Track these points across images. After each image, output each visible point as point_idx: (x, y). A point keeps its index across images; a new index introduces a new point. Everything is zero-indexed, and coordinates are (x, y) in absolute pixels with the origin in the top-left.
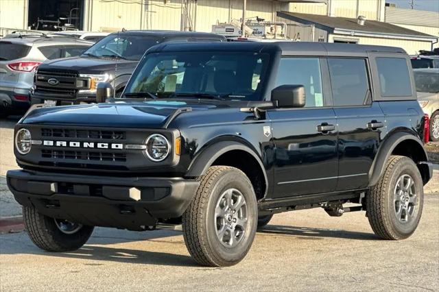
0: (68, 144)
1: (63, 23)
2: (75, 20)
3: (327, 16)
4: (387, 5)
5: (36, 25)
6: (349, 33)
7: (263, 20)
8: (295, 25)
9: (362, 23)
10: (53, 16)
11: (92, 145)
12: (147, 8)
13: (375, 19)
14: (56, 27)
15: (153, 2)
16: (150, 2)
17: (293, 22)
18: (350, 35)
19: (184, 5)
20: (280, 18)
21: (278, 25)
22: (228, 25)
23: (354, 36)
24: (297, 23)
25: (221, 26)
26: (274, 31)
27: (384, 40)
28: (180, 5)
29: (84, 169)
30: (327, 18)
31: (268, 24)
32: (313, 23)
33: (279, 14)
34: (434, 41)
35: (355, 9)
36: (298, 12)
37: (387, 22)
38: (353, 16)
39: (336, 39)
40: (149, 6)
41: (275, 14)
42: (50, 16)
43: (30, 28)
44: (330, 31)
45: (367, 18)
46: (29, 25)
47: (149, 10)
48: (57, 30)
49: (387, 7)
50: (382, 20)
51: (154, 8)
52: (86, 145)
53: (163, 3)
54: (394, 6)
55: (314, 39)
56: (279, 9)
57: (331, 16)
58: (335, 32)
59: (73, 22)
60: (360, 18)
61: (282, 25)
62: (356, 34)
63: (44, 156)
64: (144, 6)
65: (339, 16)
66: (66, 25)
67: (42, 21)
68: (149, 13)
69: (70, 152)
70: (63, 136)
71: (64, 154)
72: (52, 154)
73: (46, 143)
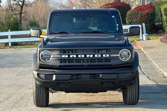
0: (77, 56)
11: (91, 56)
52: (88, 56)
69: (78, 60)
70: (74, 53)
71: (74, 61)
72: (67, 61)
73: (63, 56)
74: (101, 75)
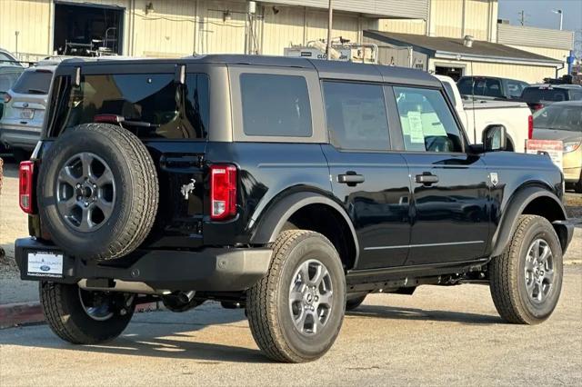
1: (97, 46)
2: (112, 42)
3: (425, 36)
4: (499, 21)
5: (63, 50)
6: (454, 57)
7: (348, 41)
8: (388, 47)
9: (470, 45)
10: (83, 37)
12: (201, 27)
13: (485, 39)
14: (88, 51)
15: (210, 19)
16: (205, 19)
17: (383, 44)
18: (455, 60)
19: (248, 23)
20: (367, 38)
21: (367, 47)
22: (304, 48)
23: (461, 60)
24: (389, 45)
25: (296, 48)
26: (361, 55)
27: (497, 65)
28: (244, 22)
30: (425, 38)
31: (355, 46)
32: (410, 45)
33: (366, 34)
34: (559, 66)
35: (460, 26)
36: (389, 31)
37: (500, 42)
38: (458, 36)
39: (439, 65)
40: (205, 25)
41: (361, 33)
42: (80, 38)
43: (56, 52)
44: (431, 54)
45: (475, 39)
46: (54, 50)
47: (205, 29)
48: (90, 55)
49: (499, 25)
50: (494, 41)
51: (211, 27)
53: (221, 20)
54: (507, 22)
55: (411, 65)
56: (366, 27)
57: (432, 35)
58: (437, 55)
59: (109, 45)
60: (467, 38)
61: (372, 47)
62: (463, 58)
64: (198, 25)
65: (441, 36)
66: (101, 49)
67: (70, 44)
68: (205, 33)
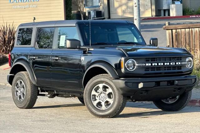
0: (158, 64)
11: (168, 64)
29: (163, 75)
52: (166, 64)
63: (145, 70)
69: (158, 68)
70: (156, 62)
71: (156, 69)
72: (150, 69)
73: (147, 65)
74: (177, 82)
